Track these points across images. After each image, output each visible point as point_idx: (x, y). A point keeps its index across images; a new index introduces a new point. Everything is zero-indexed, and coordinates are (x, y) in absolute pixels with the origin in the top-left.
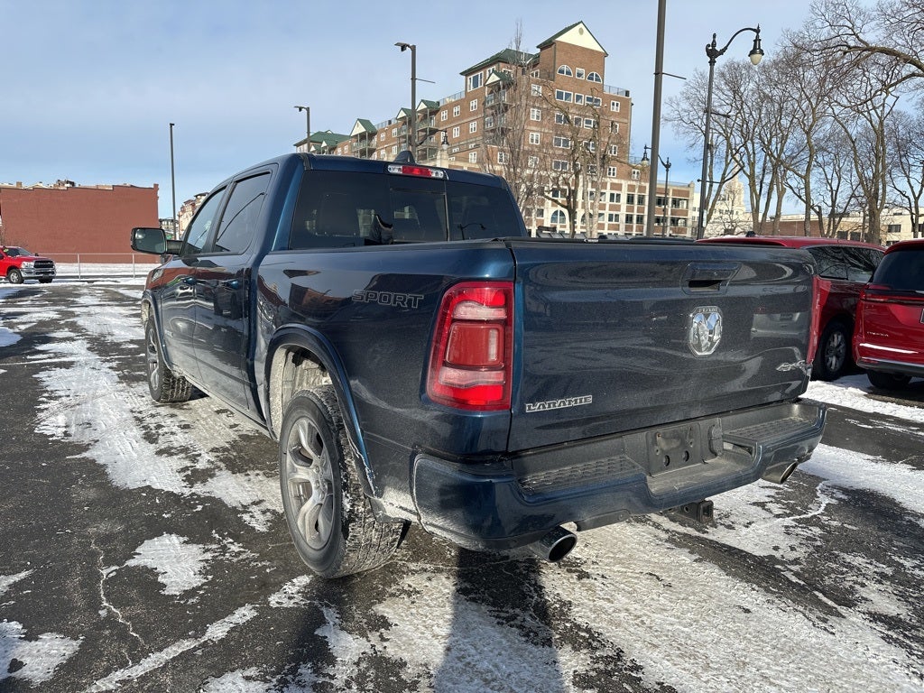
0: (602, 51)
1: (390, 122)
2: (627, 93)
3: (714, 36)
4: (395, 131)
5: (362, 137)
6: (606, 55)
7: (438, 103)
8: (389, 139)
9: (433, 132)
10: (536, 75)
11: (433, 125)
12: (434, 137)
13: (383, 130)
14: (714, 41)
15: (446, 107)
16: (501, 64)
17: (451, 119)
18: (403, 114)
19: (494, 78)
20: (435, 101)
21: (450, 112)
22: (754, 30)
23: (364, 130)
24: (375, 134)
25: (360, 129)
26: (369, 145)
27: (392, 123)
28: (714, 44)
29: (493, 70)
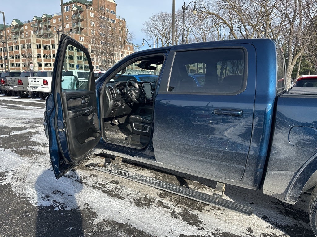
0: (115, 3)
1: (29, 21)
2: (124, 19)
3: (185, 3)
4: (32, 25)
5: (16, 26)
6: (116, 5)
7: (51, 16)
8: (29, 28)
9: (50, 27)
10: (92, 9)
11: (49, 24)
12: (50, 29)
13: (26, 24)
14: (184, 4)
15: (55, 18)
16: (78, 3)
17: (57, 22)
18: (35, 19)
19: (75, 8)
20: (50, 15)
21: (57, 20)
22: (194, 2)
23: (17, 24)
24: (23, 26)
25: (15, 23)
26: (20, 30)
27: (30, 22)
28: (184, 6)
29: (74, 5)
